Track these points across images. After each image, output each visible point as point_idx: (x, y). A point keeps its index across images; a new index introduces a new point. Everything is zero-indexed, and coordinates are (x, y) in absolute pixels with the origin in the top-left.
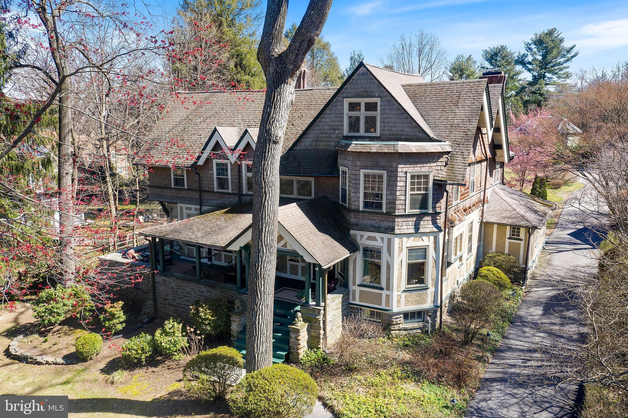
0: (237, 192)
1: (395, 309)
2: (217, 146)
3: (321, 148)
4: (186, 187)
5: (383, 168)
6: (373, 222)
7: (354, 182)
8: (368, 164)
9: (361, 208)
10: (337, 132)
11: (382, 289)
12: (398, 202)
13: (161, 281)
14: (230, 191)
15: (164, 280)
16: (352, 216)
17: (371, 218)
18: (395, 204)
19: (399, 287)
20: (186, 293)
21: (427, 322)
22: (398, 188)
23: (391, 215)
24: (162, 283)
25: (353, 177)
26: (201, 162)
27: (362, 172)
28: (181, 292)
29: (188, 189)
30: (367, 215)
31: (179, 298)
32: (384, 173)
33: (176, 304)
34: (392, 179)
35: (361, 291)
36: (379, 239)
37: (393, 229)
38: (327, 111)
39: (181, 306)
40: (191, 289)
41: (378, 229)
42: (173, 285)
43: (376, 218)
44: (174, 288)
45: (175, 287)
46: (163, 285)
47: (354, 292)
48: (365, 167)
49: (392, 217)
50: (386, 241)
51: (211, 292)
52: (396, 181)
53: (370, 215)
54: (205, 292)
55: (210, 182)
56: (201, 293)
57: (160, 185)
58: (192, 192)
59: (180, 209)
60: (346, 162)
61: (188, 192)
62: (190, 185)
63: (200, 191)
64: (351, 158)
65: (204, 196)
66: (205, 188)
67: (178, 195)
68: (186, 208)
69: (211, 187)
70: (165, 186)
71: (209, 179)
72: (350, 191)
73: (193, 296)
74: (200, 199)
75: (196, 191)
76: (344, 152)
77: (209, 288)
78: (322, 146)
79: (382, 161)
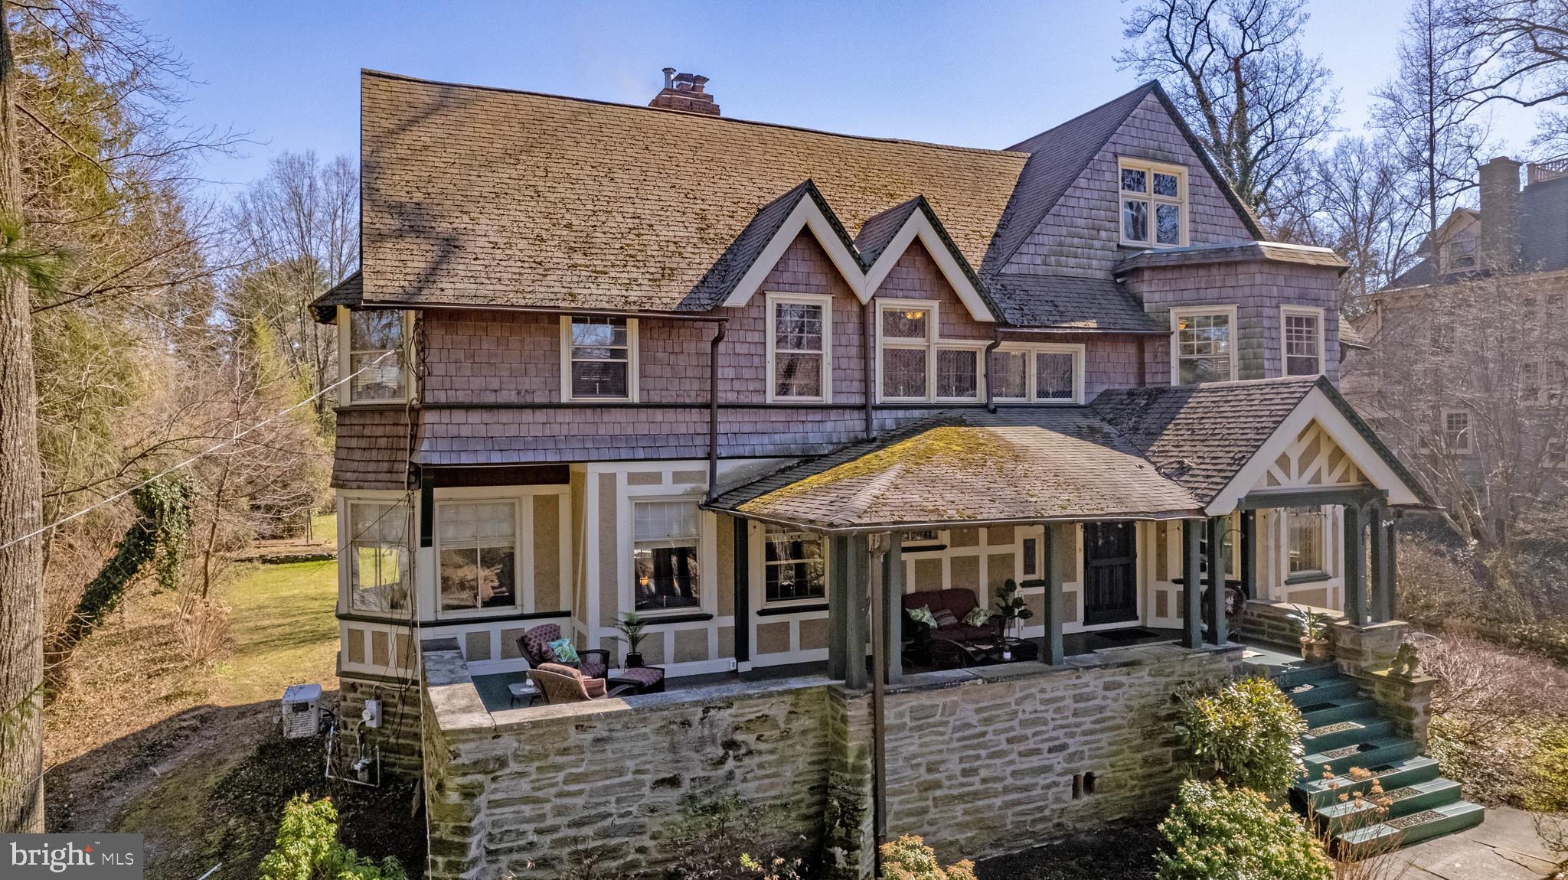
0: (857, 400)
13: (907, 719)
14: (827, 397)
15: (922, 708)
20: (1024, 724)
24: (910, 724)
27: (1285, 310)
28: (996, 733)
31: (993, 755)
33: (978, 786)
34: (1332, 327)
39: (999, 786)
40: (1043, 702)
42: (967, 713)
44: (968, 726)
45: (974, 719)
46: (919, 728)
48: (1288, 300)
51: (1120, 685)
54: (1100, 692)
55: (747, 373)
56: (1082, 705)
57: (490, 398)
58: (659, 415)
59: (601, 485)
60: (1212, 293)
61: (643, 415)
62: (651, 387)
63: (715, 406)
64: (1258, 279)
65: (726, 421)
66: (725, 396)
67: (590, 430)
68: (633, 479)
69: (751, 388)
70: (522, 401)
71: (744, 362)
72: (1255, 358)
73: (1051, 724)
74: (713, 434)
75: (684, 406)
76: (1202, 272)
77: (1114, 674)
78: (1071, 267)
79: (1314, 286)
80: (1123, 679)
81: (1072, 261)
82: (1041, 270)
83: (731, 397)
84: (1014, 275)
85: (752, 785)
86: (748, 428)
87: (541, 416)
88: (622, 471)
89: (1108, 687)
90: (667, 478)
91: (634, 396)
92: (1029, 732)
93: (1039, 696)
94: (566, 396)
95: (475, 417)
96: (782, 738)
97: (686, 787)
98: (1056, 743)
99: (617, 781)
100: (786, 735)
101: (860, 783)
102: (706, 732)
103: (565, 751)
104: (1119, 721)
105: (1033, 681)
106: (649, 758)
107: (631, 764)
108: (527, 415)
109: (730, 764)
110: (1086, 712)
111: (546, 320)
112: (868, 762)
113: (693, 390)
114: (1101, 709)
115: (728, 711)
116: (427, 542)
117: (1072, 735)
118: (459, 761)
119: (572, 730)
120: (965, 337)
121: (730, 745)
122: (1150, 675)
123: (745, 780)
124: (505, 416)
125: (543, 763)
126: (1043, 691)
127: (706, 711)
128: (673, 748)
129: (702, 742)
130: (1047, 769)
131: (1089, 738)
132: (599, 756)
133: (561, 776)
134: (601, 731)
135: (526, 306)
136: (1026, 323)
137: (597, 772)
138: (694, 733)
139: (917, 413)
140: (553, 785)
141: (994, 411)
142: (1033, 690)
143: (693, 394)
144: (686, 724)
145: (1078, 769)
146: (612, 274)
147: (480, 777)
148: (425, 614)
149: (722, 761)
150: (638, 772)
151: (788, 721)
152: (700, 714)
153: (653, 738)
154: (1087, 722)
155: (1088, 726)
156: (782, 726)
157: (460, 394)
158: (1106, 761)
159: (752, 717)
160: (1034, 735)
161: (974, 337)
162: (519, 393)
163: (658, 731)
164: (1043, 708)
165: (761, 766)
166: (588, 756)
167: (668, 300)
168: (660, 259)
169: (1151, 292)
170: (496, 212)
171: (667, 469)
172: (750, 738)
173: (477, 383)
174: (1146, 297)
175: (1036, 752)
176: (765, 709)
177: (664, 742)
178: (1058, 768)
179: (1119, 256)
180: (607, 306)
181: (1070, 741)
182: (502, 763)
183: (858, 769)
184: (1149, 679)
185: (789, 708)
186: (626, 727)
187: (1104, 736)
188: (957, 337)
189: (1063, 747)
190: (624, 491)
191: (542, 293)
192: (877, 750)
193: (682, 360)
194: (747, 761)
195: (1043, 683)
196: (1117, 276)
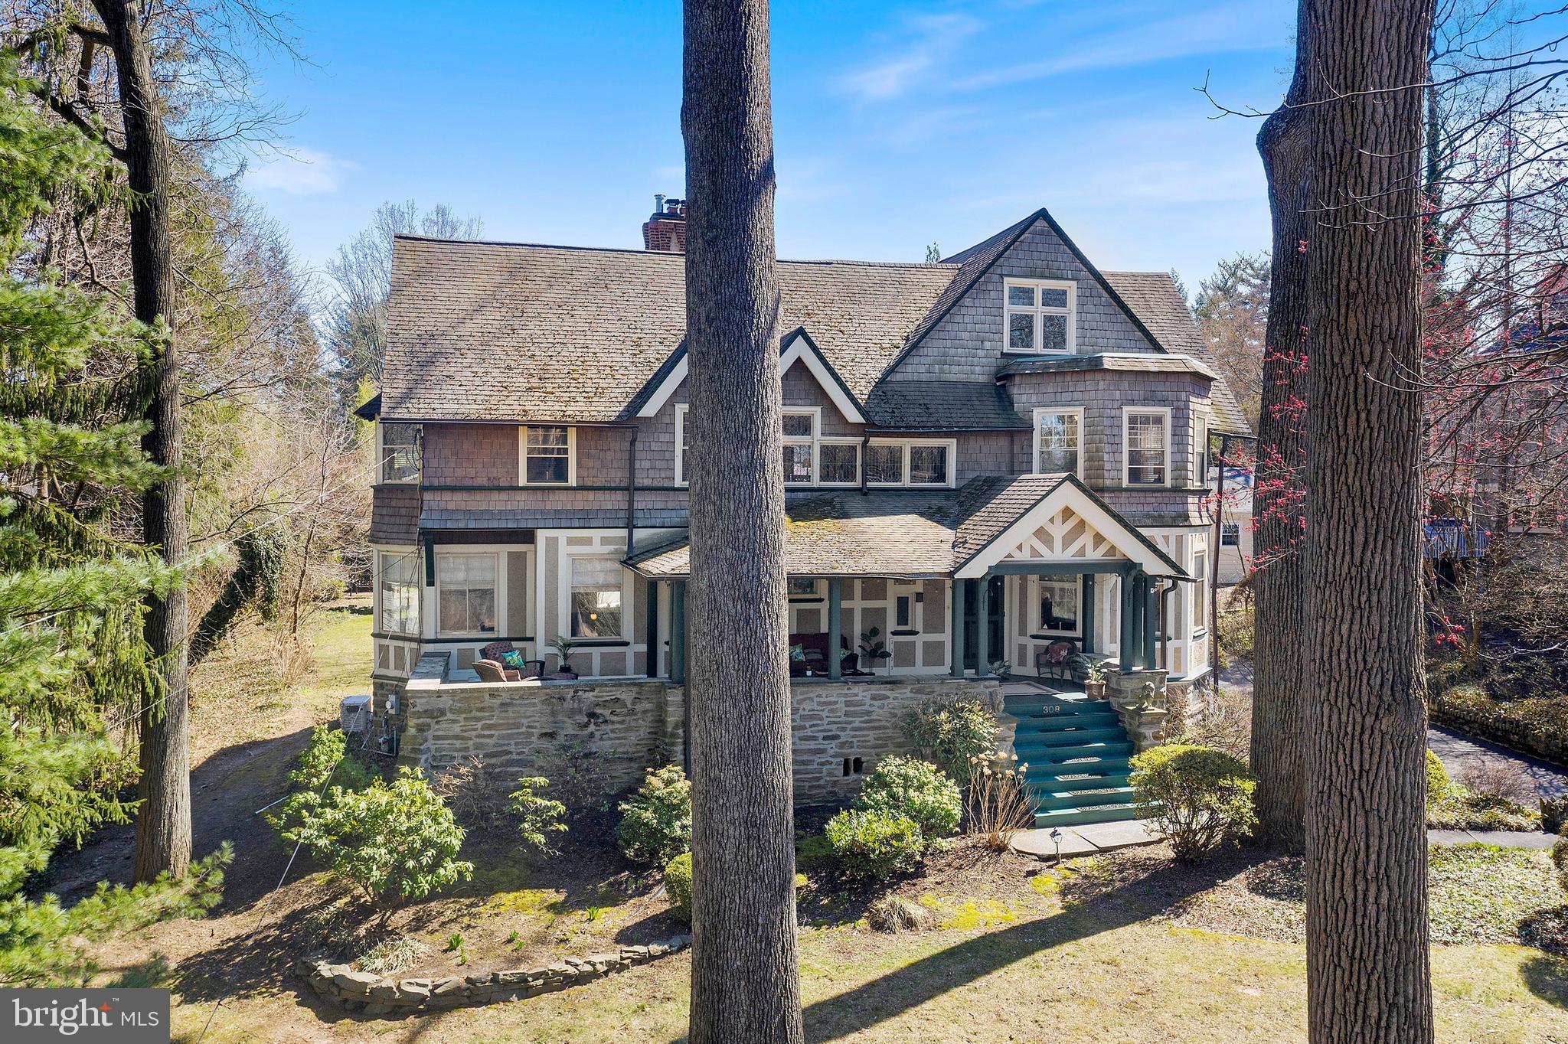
3: (953, 378)
5: (1163, 402)
6: (1147, 508)
8: (1136, 395)
9: (1125, 483)
10: (987, 344)
11: (1169, 639)
12: (1189, 466)
17: (1143, 500)
20: (803, 718)
22: (1190, 440)
23: (1180, 491)
26: (646, 411)
27: (1128, 411)
29: (580, 488)
30: (1134, 494)
32: (1167, 412)
34: (1182, 423)
36: (1160, 540)
37: (1184, 516)
38: (966, 301)
41: (1160, 521)
43: (1153, 500)
48: (1132, 402)
49: (1181, 494)
50: (1173, 541)
51: (885, 697)
53: (1140, 494)
54: (868, 701)
55: (659, 464)
56: (852, 709)
57: (468, 483)
58: (591, 495)
59: (547, 545)
60: (1066, 397)
61: (579, 495)
62: (586, 474)
63: (632, 489)
64: (1102, 385)
65: (642, 501)
66: (642, 480)
67: (540, 506)
68: (571, 541)
69: (663, 476)
70: (491, 484)
71: (657, 456)
72: (1097, 451)
73: (826, 721)
74: (631, 510)
75: (610, 489)
76: (1059, 378)
77: (880, 689)
78: (955, 374)
79: (1162, 389)
80: (888, 693)
81: (955, 369)
82: (925, 377)
83: (647, 482)
84: (899, 382)
85: (607, 743)
86: (660, 505)
87: (504, 496)
88: (562, 535)
89: (874, 698)
90: (597, 541)
91: (572, 481)
92: (808, 724)
93: (816, 700)
94: (523, 481)
95: (458, 496)
96: (629, 714)
97: (561, 739)
98: (830, 734)
99: (516, 731)
100: (632, 712)
101: (673, 744)
102: (576, 706)
103: (482, 709)
104: (883, 723)
105: (811, 689)
106: (537, 719)
107: (525, 721)
108: (495, 495)
109: (592, 728)
110: (854, 714)
111: (507, 429)
112: (680, 731)
113: (618, 477)
114: (869, 713)
115: (592, 694)
116: (430, 583)
117: (844, 730)
118: (416, 709)
119: (487, 697)
120: (845, 435)
121: (592, 715)
122: (911, 692)
123: (601, 739)
124: (479, 496)
125: (468, 716)
126: (819, 696)
127: (576, 692)
128: (553, 713)
129: (572, 712)
130: (822, 751)
131: (857, 733)
132: (504, 715)
133: (479, 725)
134: (506, 699)
135: (491, 420)
136: (893, 424)
137: (503, 724)
138: (568, 704)
139: (801, 495)
140: (474, 730)
141: (865, 494)
142: (811, 695)
143: (618, 480)
144: (562, 699)
145: (849, 754)
146: (557, 394)
147: (428, 720)
148: (429, 634)
149: (586, 725)
150: (529, 727)
151: (634, 703)
152: (572, 693)
153: (540, 706)
154: (857, 722)
155: (857, 724)
156: (629, 706)
157: (448, 479)
158: (873, 751)
159: (608, 698)
160: (811, 726)
161: (853, 435)
162: (489, 479)
163: (543, 702)
164: (819, 708)
165: (613, 731)
166: (496, 713)
167: (595, 413)
168: (597, 381)
169: (1021, 395)
170: (480, 347)
171: (596, 534)
172: (607, 712)
173: (459, 472)
174: (1016, 398)
175: (814, 738)
176: (618, 693)
177: (547, 709)
178: (831, 752)
179: (1004, 361)
180: (549, 419)
181: (842, 734)
182: (442, 713)
183: (673, 735)
184: (909, 695)
185: (634, 695)
186: (522, 698)
187: (871, 733)
188: (838, 435)
189: (835, 737)
190: (564, 550)
191: (506, 409)
192: (685, 724)
193: (609, 455)
194: (603, 727)
195: (819, 690)
196: (998, 380)
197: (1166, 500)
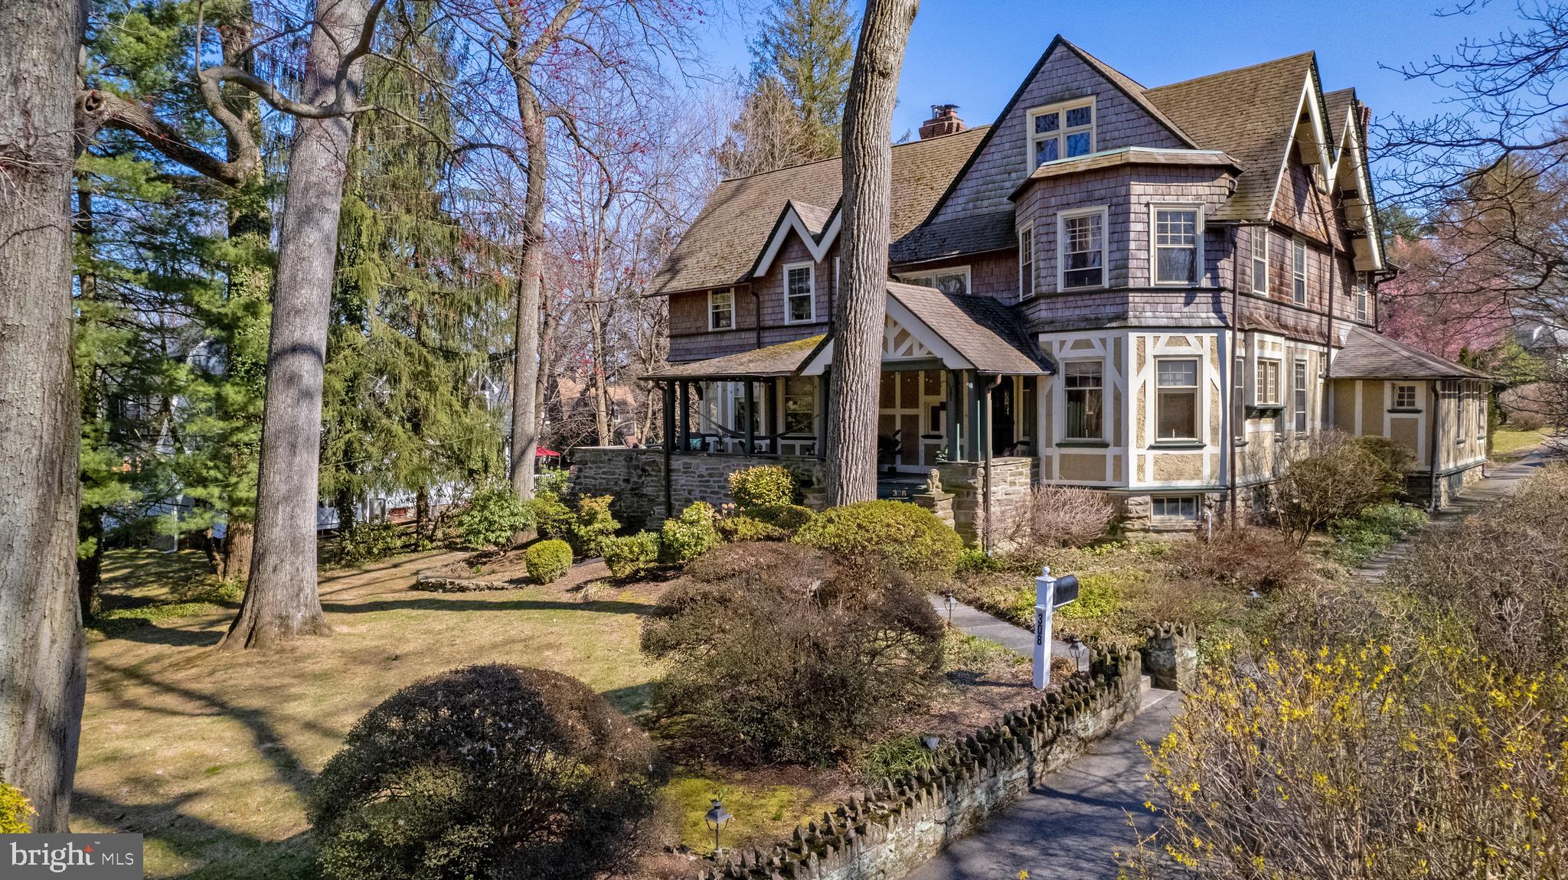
0: (825, 319)
1: (1134, 483)
2: (792, 233)
3: (985, 211)
4: (734, 327)
5: (1101, 200)
6: (1086, 312)
7: (1044, 239)
8: (1072, 199)
9: (1060, 288)
10: (1014, 175)
11: (1105, 445)
12: (1132, 263)
13: (681, 467)
14: (813, 320)
16: (1043, 307)
17: (1080, 303)
18: (1126, 267)
19: (1140, 437)
21: (1205, 521)
22: (1132, 235)
23: (1121, 291)
24: (682, 470)
25: (1042, 230)
26: (761, 272)
27: (1062, 215)
28: (715, 482)
29: (738, 330)
30: (1071, 298)
32: (1104, 209)
34: (1120, 220)
35: (1063, 457)
36: (1096, 343)
37: (1123, 317)
38: (995, 140)
41: (1096, 324)
42: (703, 470)
43: (1090, 303)
45: (705, 473)
46: (685, 473)
47: (1049, 459)
48: (1068, 205)
49: (1121, 294)
50: (1110, 343)
52: (1127, 221)
53: (1078, 298)
55: (777, 310)
57: (688, 332)
58: (743, 335)
61: (737, 334)
62: (740, 321)
63: (758, 329)
65: (767, 336)
66: (768, 322)
67: (718, 344)
69: (779, 318)
70: (697, 332)
71: (776, 304)
72: (1038, 259)
74: (758, 343)
75: (752, 330)
78: (986, 207)
79: (1099, 187)
81: (986, 203)
82: (961, 215)
84: (940, 223)
86: (778, 339)
87: (703, 339)
94: (710, 329)
95: (684, 341)
97: (631, 484)
102: (637, 463)
106: (622, 470)
107: (617, 471)
108: (699, 338)
109: (643, 478)
111: (700, 295)
113: (751, 321)
121: (644, 470)
124: (693, 340)
128: (628, 467)
129: (636, 468)
136: (907, 259)
138: (634, 462)
142: (729, 464)
146: (726, 268)
149: (641, 476)
150: (619, 475)
159: (651, 460)
162: (696, 328)
163: (624, 460)
169: (1018, 217)
173: (685, 325)
174: (1017, 220)
180: (720, 284)
182: (587, 462)
193: (749, 307)
195: (733, 461)
197: (1104, 301)
